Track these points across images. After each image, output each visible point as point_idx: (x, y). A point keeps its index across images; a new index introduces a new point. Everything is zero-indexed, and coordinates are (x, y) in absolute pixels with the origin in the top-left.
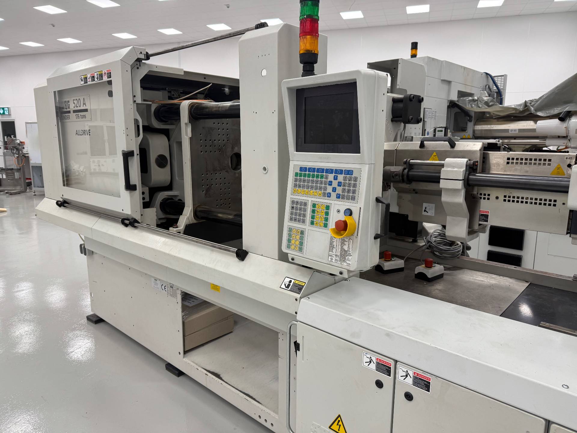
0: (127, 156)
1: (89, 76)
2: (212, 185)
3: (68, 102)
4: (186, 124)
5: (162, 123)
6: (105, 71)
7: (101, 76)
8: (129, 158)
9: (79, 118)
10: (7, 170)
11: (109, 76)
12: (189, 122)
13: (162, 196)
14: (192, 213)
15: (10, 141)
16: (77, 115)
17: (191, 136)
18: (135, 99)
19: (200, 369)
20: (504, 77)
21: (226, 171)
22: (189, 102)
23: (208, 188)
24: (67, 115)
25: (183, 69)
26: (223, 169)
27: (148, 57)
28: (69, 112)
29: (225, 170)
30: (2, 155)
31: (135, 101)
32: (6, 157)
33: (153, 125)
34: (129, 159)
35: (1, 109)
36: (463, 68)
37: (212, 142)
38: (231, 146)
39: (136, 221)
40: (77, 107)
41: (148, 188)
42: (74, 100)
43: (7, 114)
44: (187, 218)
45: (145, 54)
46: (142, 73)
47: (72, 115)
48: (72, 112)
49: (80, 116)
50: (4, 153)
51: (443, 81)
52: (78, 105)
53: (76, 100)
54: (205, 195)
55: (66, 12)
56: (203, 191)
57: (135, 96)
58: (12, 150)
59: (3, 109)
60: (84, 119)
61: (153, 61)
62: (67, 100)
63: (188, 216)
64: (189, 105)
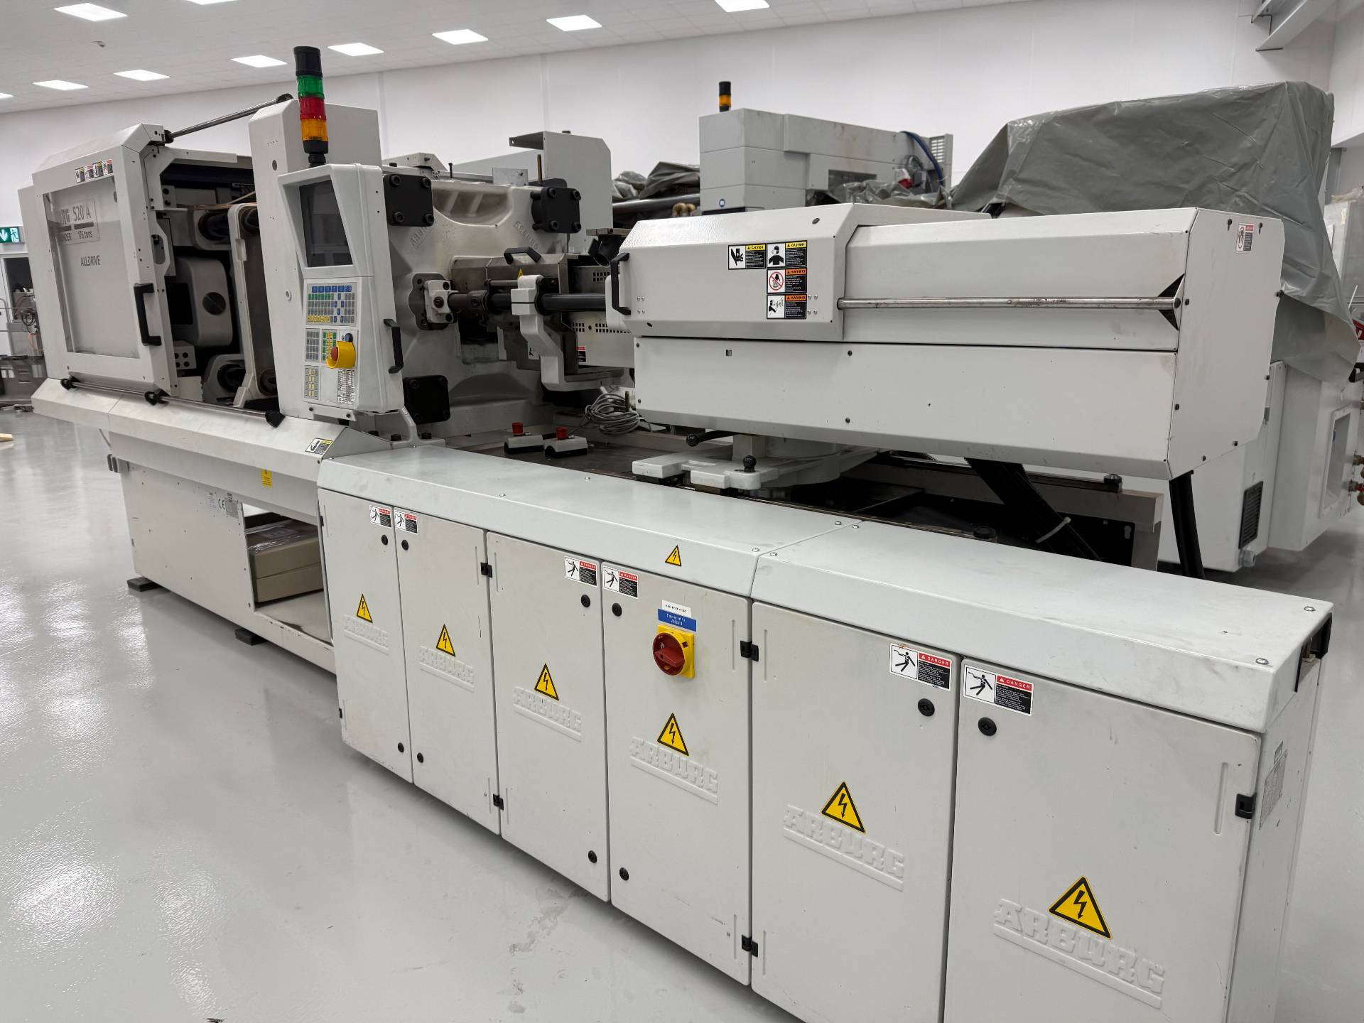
0: (142, 291)
1: (86, 169)
3: (67, 211)
4: (237, 240)
5: (215, 242)
6: (105, 162)
7: (100, 169)
8: (145, 296)
9: (82, 238)
10: (15, 359)
11: (111, 171)
12: (242, 238)
13: (220, 361)
14: (255, 382)
15: (21, 300)
16: (79, 233)
17: (245, 260)
18: (152, 204)
19: (274, 622)
20: (948, 139)
22: (240, 207)
24: (67, 232)
25: (235, 154)
27: (169, 137)
28: (69, 228)
30: (6, 329)
31: (152, 207)
32: (15, 334)
33: (199, 245)
34: (145, 299)
35: (3, 231)
36: (839, 128)
39: (163, 393)
40: (79, 219)
41: (193, 347)
42: (74, 208)
43: (17, 240)
44: (247, 390)
45: (162, 135)
46: (163, 163)
47: (74, 233)
48: (73, 228)
49: (83, 234)
50: (9, 325)
51: (790, 154)
52: (80, 217)
53: (78, 207)
55: (125, 15)
57: (152, 200)
58: (24, 317)
59: (7, 230)
60: (89, 239)
61: (177, 144)
62: (65, 208)
63: (249, 386)
64: (240, 211)
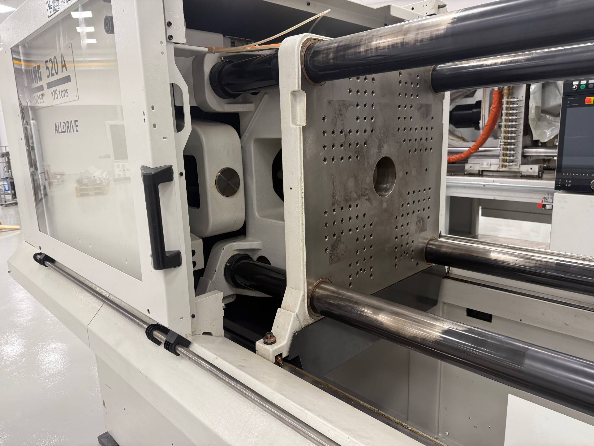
2: (342, 233)
4: (294, 94)
5: (227, 100)
8: (160, 187)
9: (57, 99)
12: (302, 89)
13: (227, 251)
14: (305, 303)
16: (53, 93)
17: (304, 124)
18: (171, 32)
21: (367, 200)
22: (303, 38)
23: (336, 241)
24: (39, 96)
26: (362, 195)
29: (365, 198)
31: (171, 37)
33: (208, 104)
34: (159, 189)
37: (345, 136)
38: (378, 142)
40: (53, 75)
41: (201, 241)
42: (46, 61)
44: (294, 318)
47: (47, 94)
48: (45, 87)
49: (58, 93)
52: (54, 72)
53: (50, 60)
54: (331, 257)
56: (326, 250)
60: (65, 99)
63: (297, 311)
64: (304, 45)
